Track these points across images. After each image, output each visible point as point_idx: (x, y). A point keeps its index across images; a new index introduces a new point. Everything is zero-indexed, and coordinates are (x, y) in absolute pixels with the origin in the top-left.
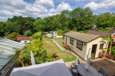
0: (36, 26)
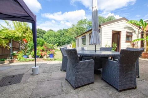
0: (46, 39)
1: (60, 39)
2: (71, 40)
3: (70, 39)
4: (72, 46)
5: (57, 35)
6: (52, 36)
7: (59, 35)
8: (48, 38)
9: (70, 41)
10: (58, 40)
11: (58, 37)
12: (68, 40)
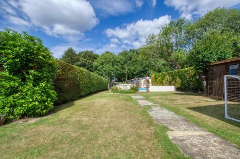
0: (98, 68)
1: (123, 69)
2: (147, 68)
5: (118, 60)
6: (109, 63)
7: (121, 60)
8: (101, 66)
9: (145, 71)
10: (120, 69)
11: (119, 64)
12: (141, 68)
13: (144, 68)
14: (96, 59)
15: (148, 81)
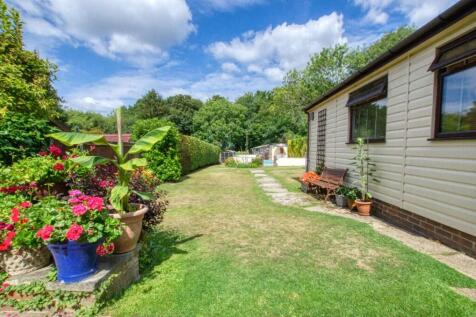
1: (245, 127)
2: (284, 128)
3: (279, 123)
4: (286, 149)
5: (237, 112)
6: (220, 117)
7: (241, 111)
8: (207, 124)
9: (283, 131)
10: (238, 128)
11: (238, 120)
12: (274, 128)
13: (279, 127)
14: (197, 110)
15: (282, 151)
